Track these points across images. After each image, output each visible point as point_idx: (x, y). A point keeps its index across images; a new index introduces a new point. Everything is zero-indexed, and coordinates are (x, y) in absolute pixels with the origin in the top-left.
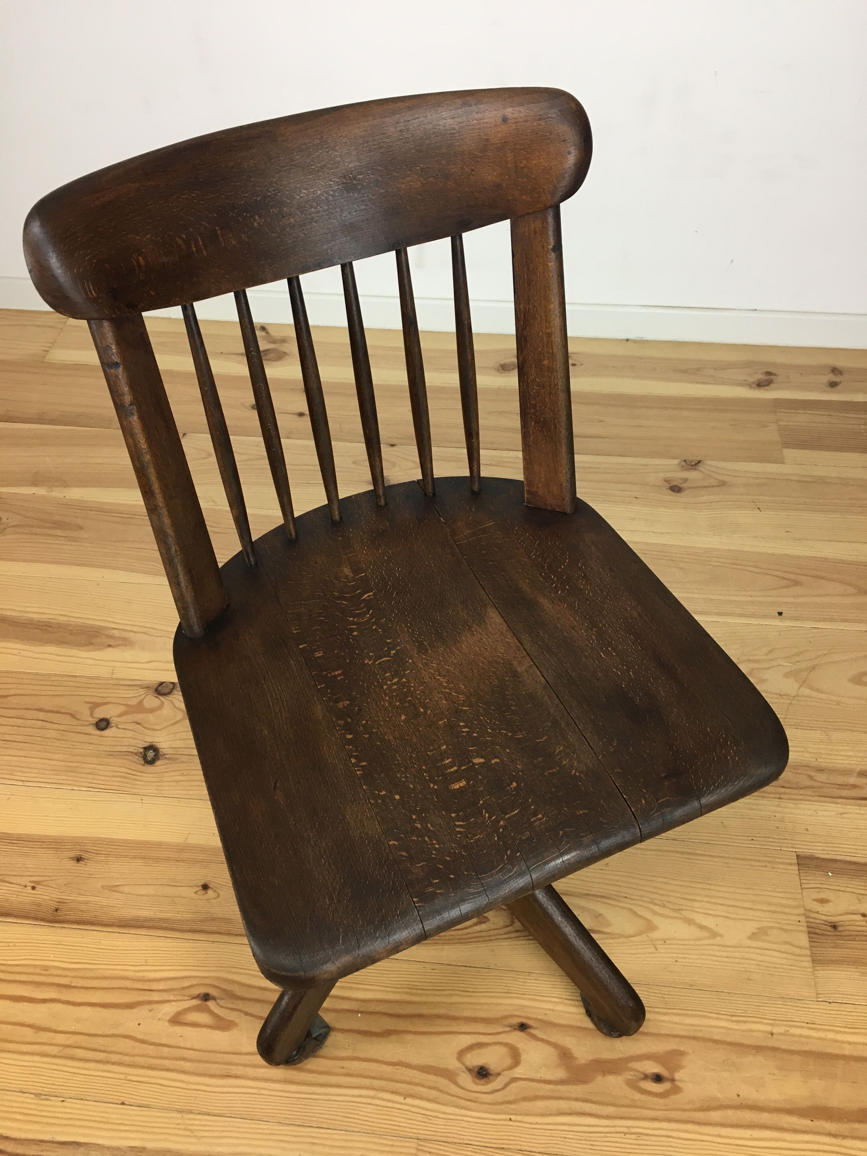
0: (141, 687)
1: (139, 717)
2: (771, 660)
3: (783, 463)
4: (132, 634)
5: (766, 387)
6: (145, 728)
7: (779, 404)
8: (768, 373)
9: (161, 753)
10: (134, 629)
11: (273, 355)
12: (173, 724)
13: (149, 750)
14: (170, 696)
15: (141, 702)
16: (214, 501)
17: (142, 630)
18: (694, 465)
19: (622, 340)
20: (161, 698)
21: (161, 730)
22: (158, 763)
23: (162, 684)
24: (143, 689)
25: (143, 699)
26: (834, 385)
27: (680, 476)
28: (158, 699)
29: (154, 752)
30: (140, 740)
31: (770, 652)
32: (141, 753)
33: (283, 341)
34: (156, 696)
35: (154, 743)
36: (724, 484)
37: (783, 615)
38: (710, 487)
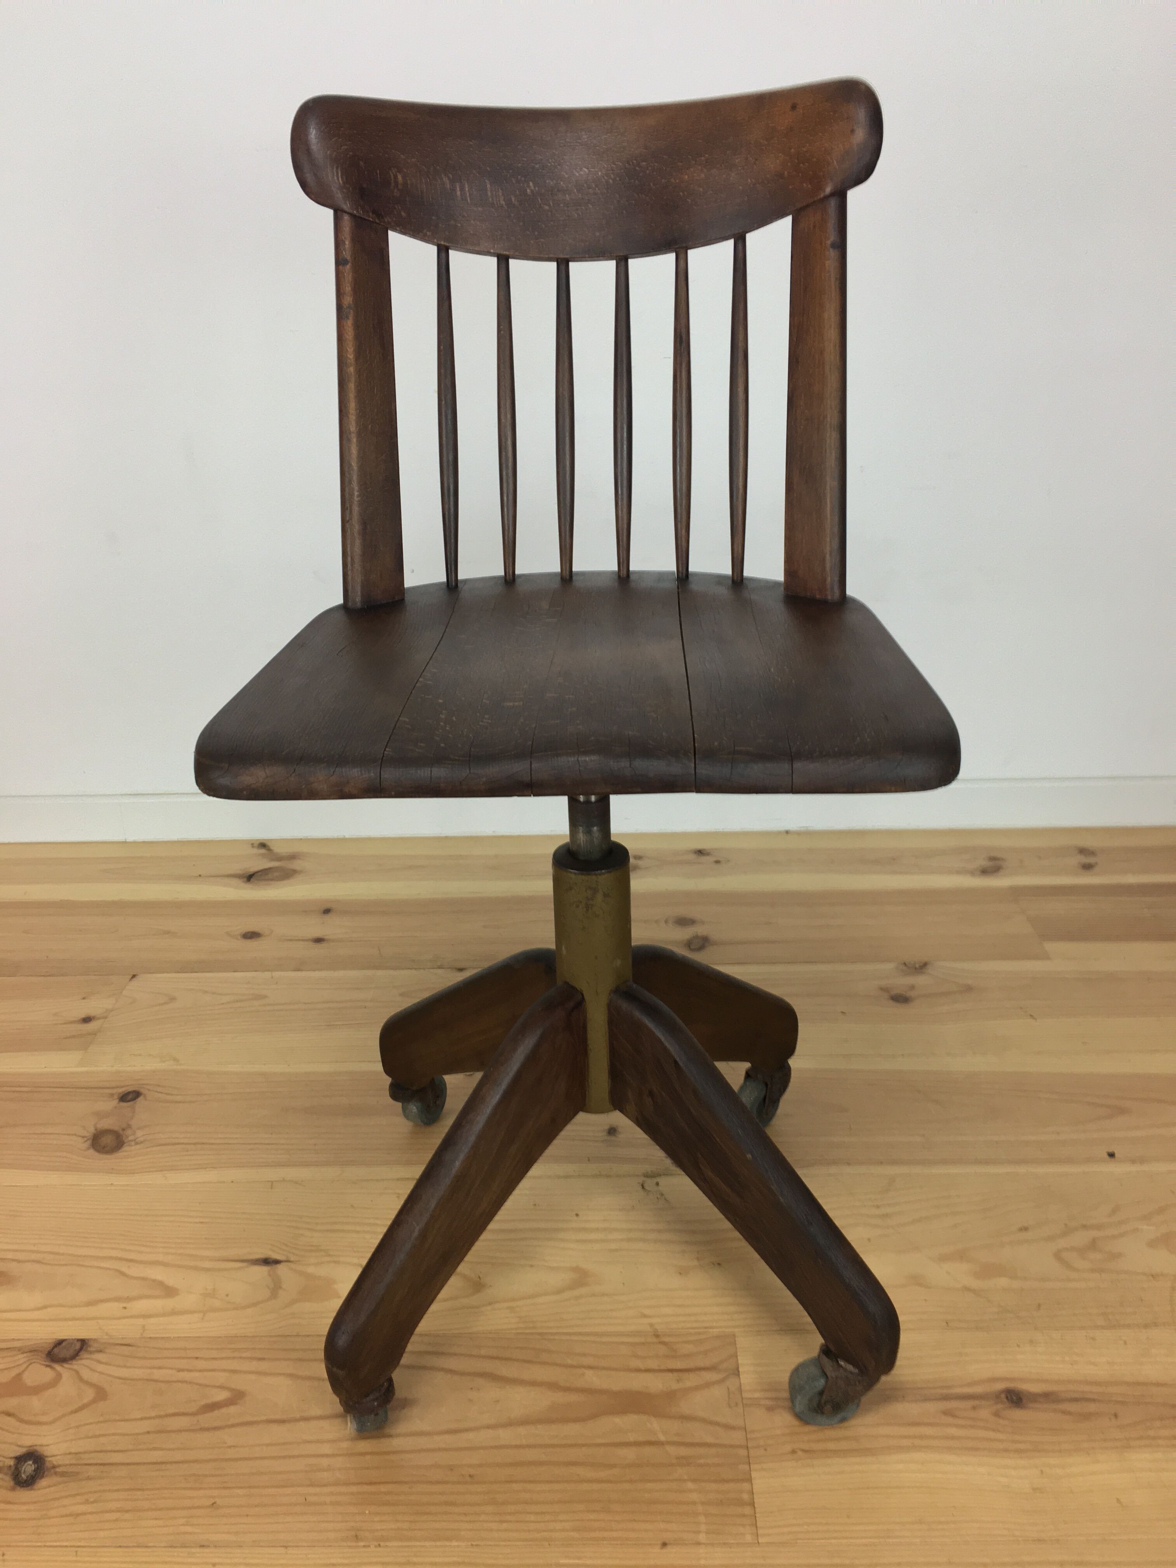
0: (21, 1350)
1: (11, 1403)
2: (1121, 1223)
3: (1049, 959)
4: (15, 1264)
5: (993, 875)
6: (22, 1421)
7: (1017, 893)
8: (993, 859)
9: (48, 1465)
10: (20, 1256)
11: (276, 874)
12: (73, 1412)
13: (25, 1461)
14: (74, 1362)
15: (19, 1376)
16: (176, 1060)
17: (34, 1256)
18: (922, 967)
19: (779, 833)
20: (58, 1367)
21: (52, 1422)
22: (43, 1483)
23: (60, 1343)
24: (25, 1355)
25: (24, 1371)
26: (1088, 867)
27: (901, 982)
28: (48, 1369)
29: (34, 1463)
30: (11, 1444)
31: (1115, 1211)
32: (10, 1466)
33: (293, 857)
34: (47, 1363)
35: (35, 1448)
36: (969, 989)
37: (1118, 1156)
38: (950, 993)
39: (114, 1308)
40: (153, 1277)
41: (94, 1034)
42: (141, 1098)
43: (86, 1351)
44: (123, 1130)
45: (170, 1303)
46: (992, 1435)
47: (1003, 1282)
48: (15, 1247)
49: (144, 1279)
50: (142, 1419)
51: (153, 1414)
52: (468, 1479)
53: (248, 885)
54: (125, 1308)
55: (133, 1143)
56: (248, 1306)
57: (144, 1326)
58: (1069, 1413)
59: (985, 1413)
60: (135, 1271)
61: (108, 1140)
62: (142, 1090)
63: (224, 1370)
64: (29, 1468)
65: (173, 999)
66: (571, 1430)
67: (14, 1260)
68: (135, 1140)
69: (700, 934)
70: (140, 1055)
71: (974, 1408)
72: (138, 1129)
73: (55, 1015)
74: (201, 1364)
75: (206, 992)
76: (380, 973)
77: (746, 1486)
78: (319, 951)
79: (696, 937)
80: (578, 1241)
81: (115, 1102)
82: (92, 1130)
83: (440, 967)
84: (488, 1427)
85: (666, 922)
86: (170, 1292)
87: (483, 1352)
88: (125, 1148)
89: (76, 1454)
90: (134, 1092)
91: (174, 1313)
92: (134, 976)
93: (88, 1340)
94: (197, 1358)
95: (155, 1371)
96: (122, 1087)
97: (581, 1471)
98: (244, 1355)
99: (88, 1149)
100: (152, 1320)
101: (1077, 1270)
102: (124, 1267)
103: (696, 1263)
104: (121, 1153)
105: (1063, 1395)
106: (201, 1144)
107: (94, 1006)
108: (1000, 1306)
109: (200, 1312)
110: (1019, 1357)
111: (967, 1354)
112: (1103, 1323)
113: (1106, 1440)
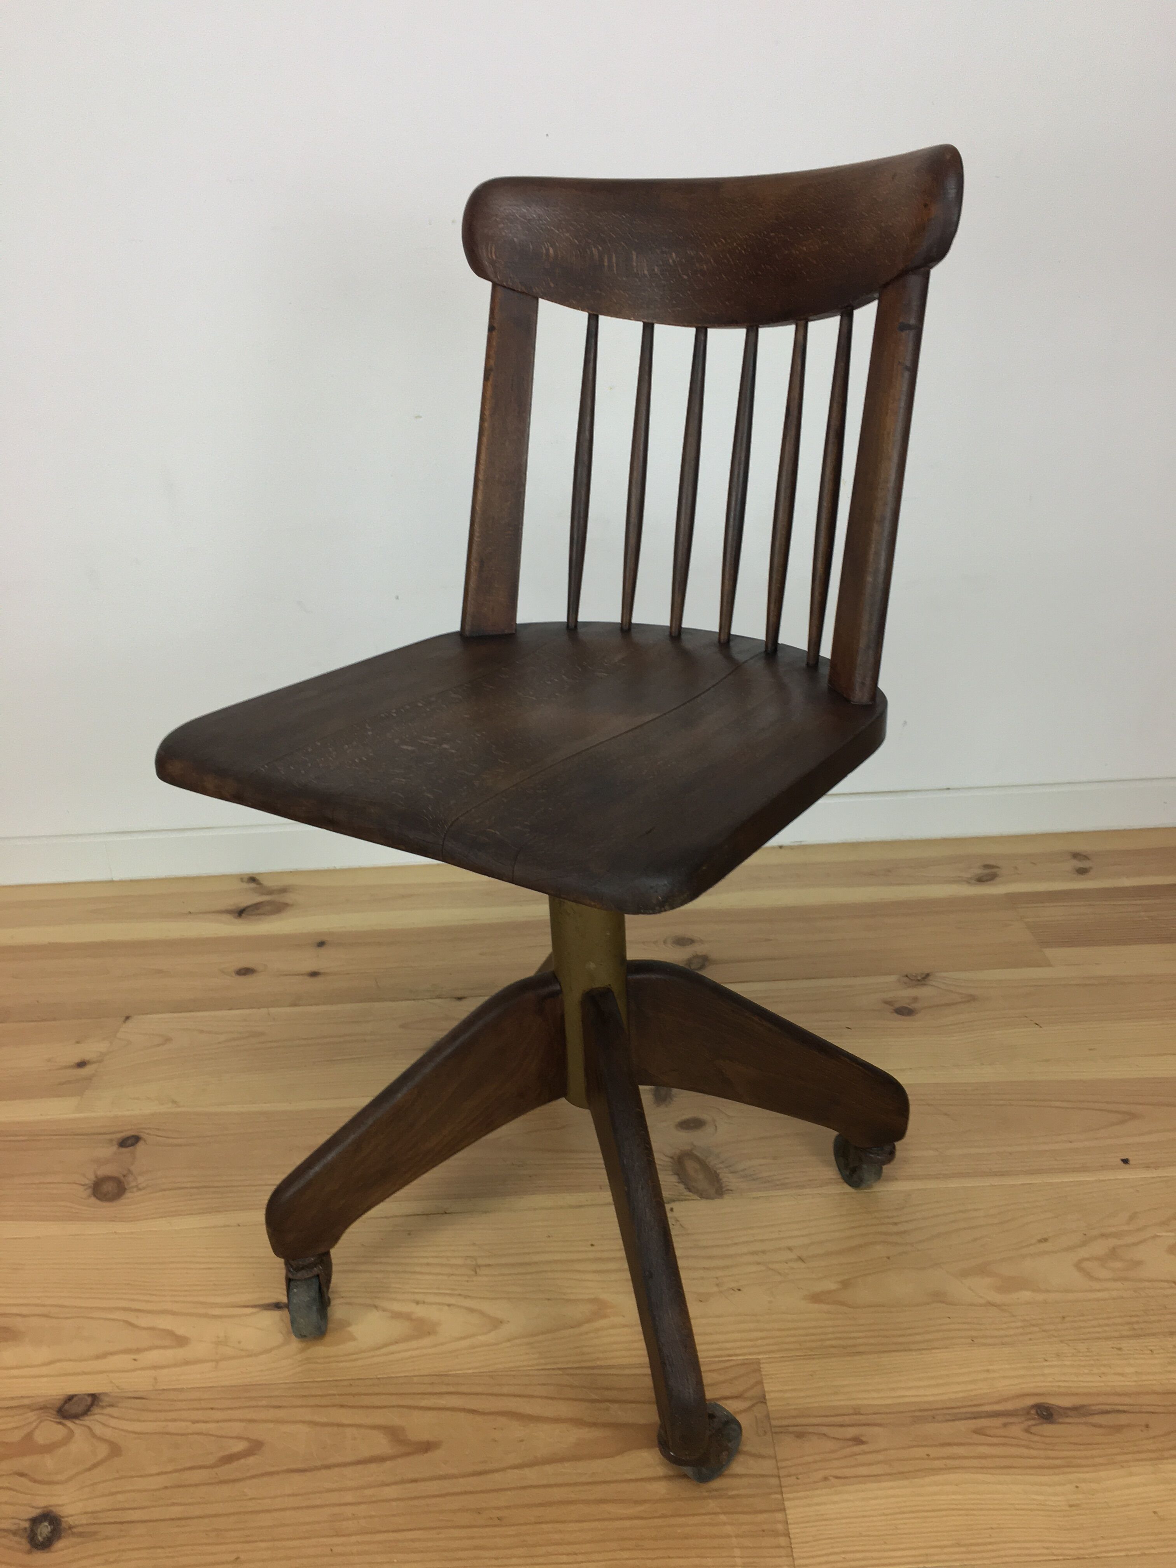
0: (31, 1408)
1: (25, 1462)
2: (1140, 1230)
3: (1050, 966)
4: (19, 1319)
5: (989, 882)
6: (35, 1481)
7: (1013, 900)
8: (987, 866)
9: (64, 1525)
10: (24, 1310)
11: (268, 908)
12: (87, 1470)
13: (41, 1522)
14: (86, 1418)
15: (29, 1436)
16: (174, 1102)
17: (40, 1310)
18: (923, 979)
20: (69, 1423)
21: (67, 1481)
22: (59, 1544)
23: (70, 1398)
24: (33, 1413)
25: (35, 1429)
26: (1082, 871)
27: (905, 994)
28: (60, 1426)
29: (50, 1524)
30: (25, 1505)
31: (1133, 1217)
32: (25, 1529)
33: (284, 890)
34: (58, 1420)
35: (51, 1508)
36: (972, 999)
37: (1131, 1162)
38: (953, 1004)
39: (123, 1361)
40: (161, 1327)
41: (89, 1079)
42: (141, 1142)
43: (98, 1405)
44: (124, 1176)
45: (180, 1353)
46: (1025, 1452)
47: (1026, 1295)
48: (21, 1301)
49: (153, 1329)
50: (158, 1474)
51: (170, 1468)
52: (497, 1522)
53: (240, 921)
54: (135, 1360)
55: (135, 1190)
56: (262, 1353)
57: (155, 1379)
58: (1101, 1426)
59: (1015, 1430)
60: (144, 1321)
61: (108, 1187)
62: (141, 1135)
63: (241, 1421)
64: (45, 1529)
65: (168, 1040)
66: (598, 1467)
67: (17, 1315)
68: (137, 1186)
69: (699, 954)
70: (138, 1099)
71: (1005, 1425)
72: (139, 1174)
73: (49, 1060)
74: (218, 1415)
75: (202, 1032)
76: (377, 1005)
77: (779, 1516)
78: (316, 984)
79: (696, 957)
80: (594, 1272)
81: (115, 1148)
82: (92, 1178)
83: (439, 997)
84: (514, 1467)
85: (665, 942)
86: (181, 1341)
87: (505, 1390)
88: (128, 1194)
89: (92, 1513)
90: (134, 1136)
91: (187, 1363)
92: (127, 1018)
93: (100, 1394)
94: (212, 1409)
95: (170, 1424)
96: (122, 1132)
97: (610, 1508)
98: (260, 1404)
99: (89, 1197)
100: (165, 1371)
101: (1099, 1280)
102: (132, 1318)
103: (715, 1289)
104: (123, 1200)
105: (1093, 1408)
106: (205, 1187)
107: (90, 1049)
108: (1024, 1320)
109: (212, 1361)
110: (1046, 1371)
111: (994, 1371)
112: (1129, 1333)
113: (1139, 1452)
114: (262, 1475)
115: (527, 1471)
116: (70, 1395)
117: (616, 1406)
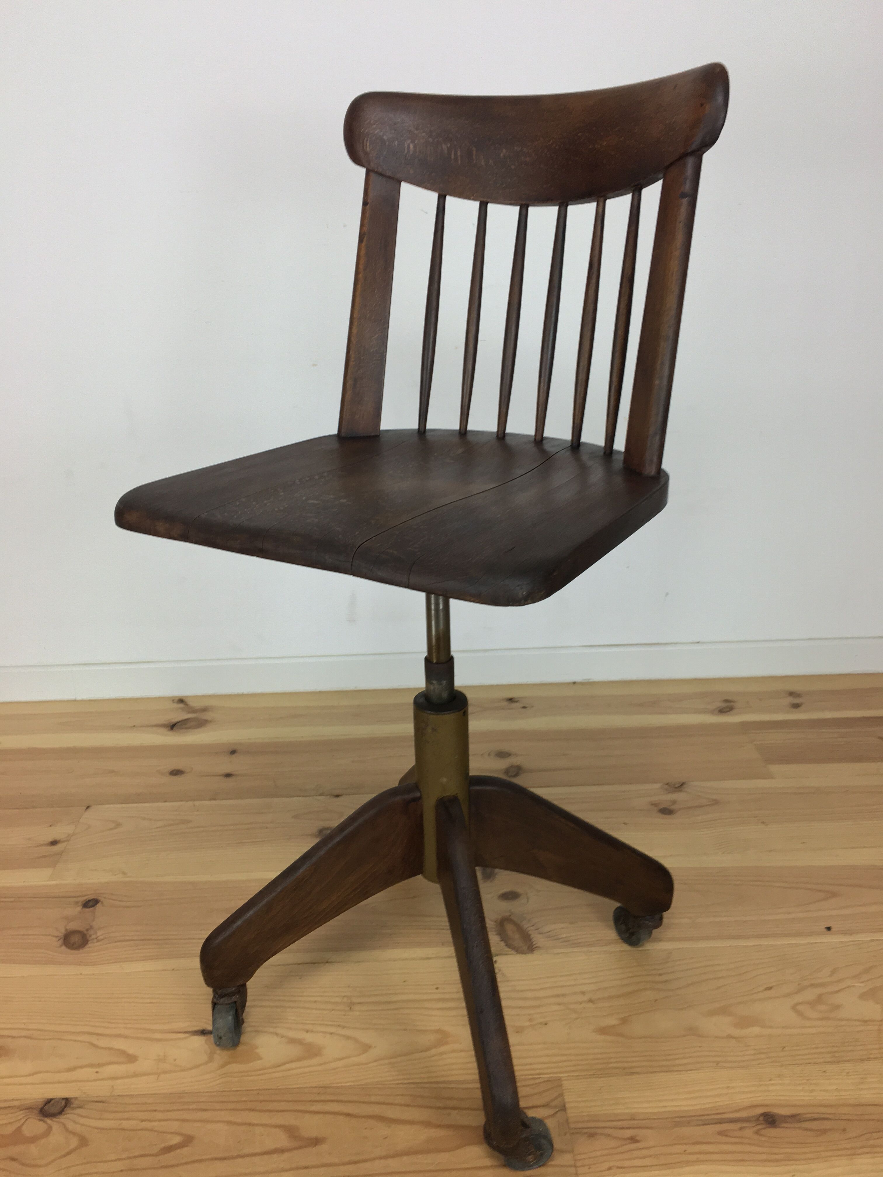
0: (19, 1108)
1: (14, 1150)
2: (838, 981)
3: (773, 778)
4: (10, 1040)
5: (728, 713)
6: (23, 1164)
7: (746, 727)
8: (726, 701)
10: (14, 1033)
11: (193, 723)
12: (62, 1157)
14: (61, 1116)
15: (19, 1129)
16: (124, 873)
17: (24, 1033)
18: (680, 787)
19: (568, 684)
20: (49, 1121)
21: (47, 1165)
23: (49, 1101)
24: (21, 1112)
25: (23, 1124)
26: (796, 706)
27: (666, 798)
28: (41, 1123)
31: (833, 972)
33: (205, 710)
34: (40, 1118)
36: (716, 802)
37: (833, 929)
38: (703, 806)
39: (88, 1073)
40: (116, 1047)
41: (60, 854)
42: (99, 904)
43: (69, 1107)
44: (87, 930)
45: (130, 1068)
46: (754, 1149)
47: (756, 1030)
48: (10, 1026)
49: (110, 1049)
50: (115, 1160)
51: (124, 1156)
53: (171, 733)
54: (97, 1072)
55: (95, 941)
56: (191, 1069)
57: (113, 1087)
58: (811, 1130)
59: (749, 1133)
60: (102, 1042)
61: (76, 939)
62: (99, 898)
63: (177, 1120)
65: (118, 825)
66: (443, 1158)
67: (9, 1037)
68: (96, 938)
69: (514, 764)
70: (97, 870)
71: (741, 1129)
72: (100, 929)
73: (29, 839)
74: (159, 1116)
75: (144, 819)
76: (276, 800)
78: (230, 783)
79: (512, 767)
80: (438, 1009)
81: (79, 909)
82: (63, 931)
83: (321, 795)
84: (381, 1158)
85: (489, 755)
86: (132, 1059)
87: (373, 1099)
88: (89, 945)
90: (94, 900)
91: (135, 1075)
92: (88, 807)
93: (72, 1098)
94: (155, 1111)
95: (124, 1122)
96: (85, 896)
98: (191, 1107)
99: (61, 946)
100: (119, 1081)
101: (809, 1019)
102: (94, 1040)
103: (527, 1024)
104: (86, 949)
105: (805, 1116)
106: (148, 940)
107: (59, 832)
108: (755, 1049)
109: (155, 1074)
110: (771, 1088)
111: (733, 1087)
112: (831, 1060)
113: (838, 1150)
114: (194, 1162)
115: (390, 1161)
116: (48, 1099)
117: (456, 1112)
